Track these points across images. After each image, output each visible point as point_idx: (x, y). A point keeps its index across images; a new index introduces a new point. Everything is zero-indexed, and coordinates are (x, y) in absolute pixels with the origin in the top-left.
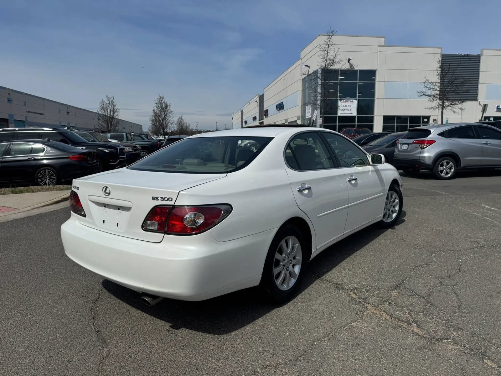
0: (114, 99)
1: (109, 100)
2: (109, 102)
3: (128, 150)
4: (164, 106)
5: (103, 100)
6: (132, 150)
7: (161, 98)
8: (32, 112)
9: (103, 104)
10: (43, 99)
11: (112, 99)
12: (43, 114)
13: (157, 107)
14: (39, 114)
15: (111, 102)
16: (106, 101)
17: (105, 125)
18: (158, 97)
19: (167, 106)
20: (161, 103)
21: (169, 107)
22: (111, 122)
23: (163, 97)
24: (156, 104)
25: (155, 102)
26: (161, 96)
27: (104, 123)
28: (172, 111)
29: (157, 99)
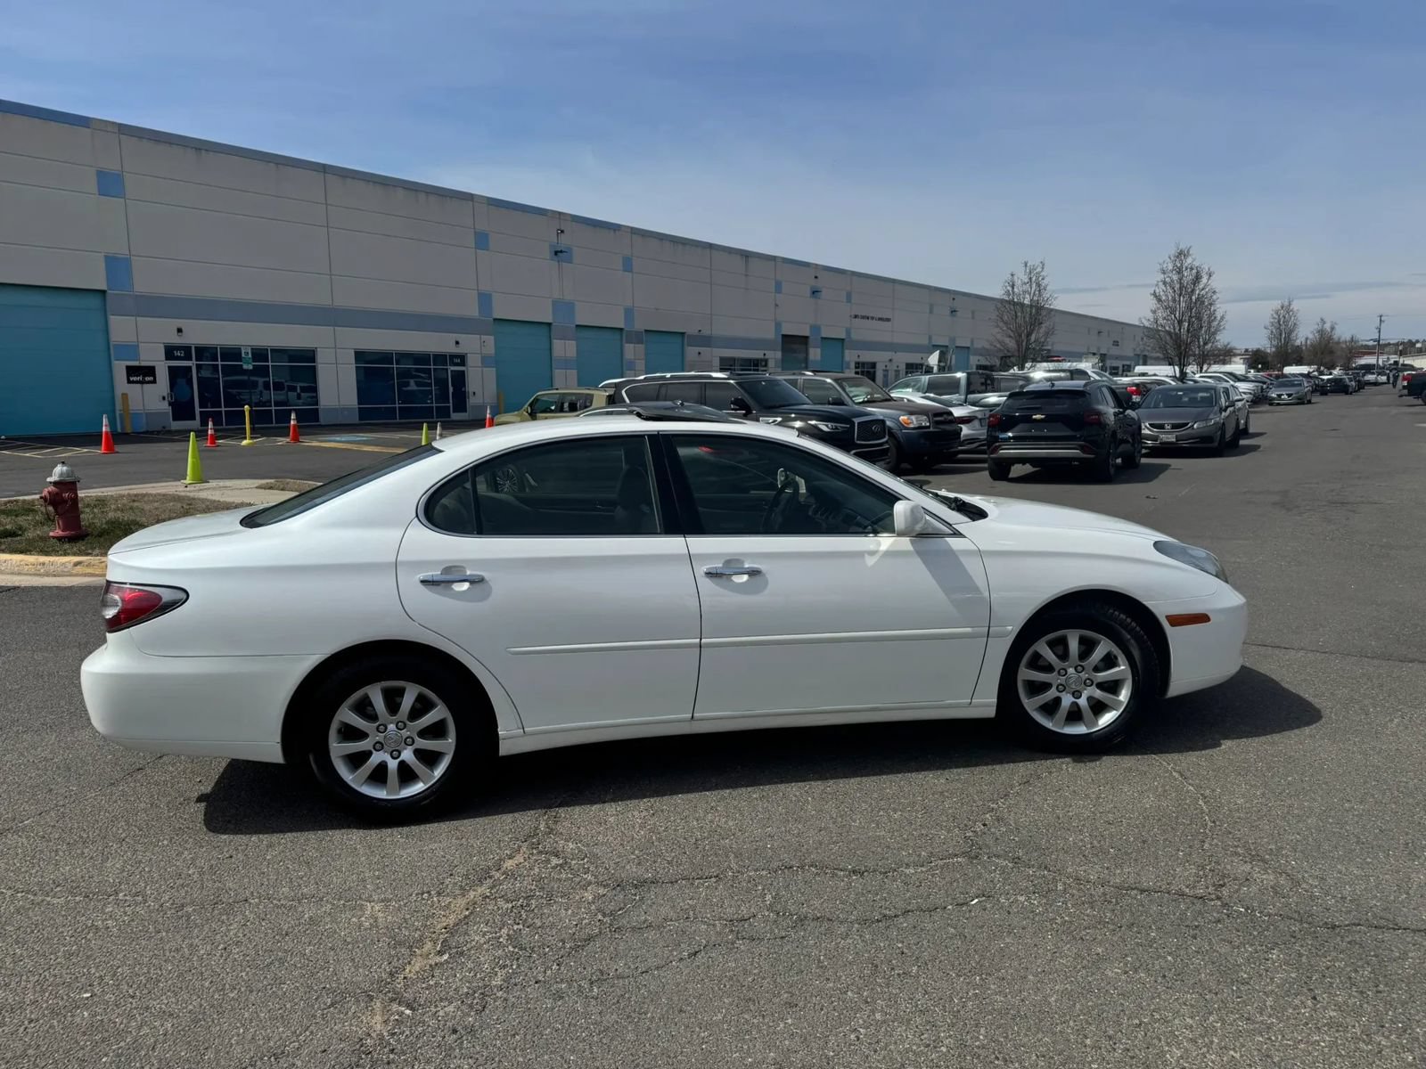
0: (1043, 268)
1: (1030, 272)
2: (1030, 279)
3: (915, 422)
4: (1188, 276)
5: (1012, 275)
6: (928, 424)
7: (1180, 254)
8: (863, 317)
9: (1013, 287)
10: (894, 281)
11: (1039, 269)
12: (888, 320)
13: (1165, 283)
14: (880, 319)
15: (1034, 279)
16: (1021, 276)
17: (1012, 344)
18: (1173, 252)
19: (1198, 278)
20: (1180, 271)
21: (1204, 280)
22: (1029, 335)
23: (1188, 251)
24: (1164, 273)
25: (1159, 267)
26: (1182, 246)
27: (1010, 337)
28: (1214, 292)
29: (1167, 256)
